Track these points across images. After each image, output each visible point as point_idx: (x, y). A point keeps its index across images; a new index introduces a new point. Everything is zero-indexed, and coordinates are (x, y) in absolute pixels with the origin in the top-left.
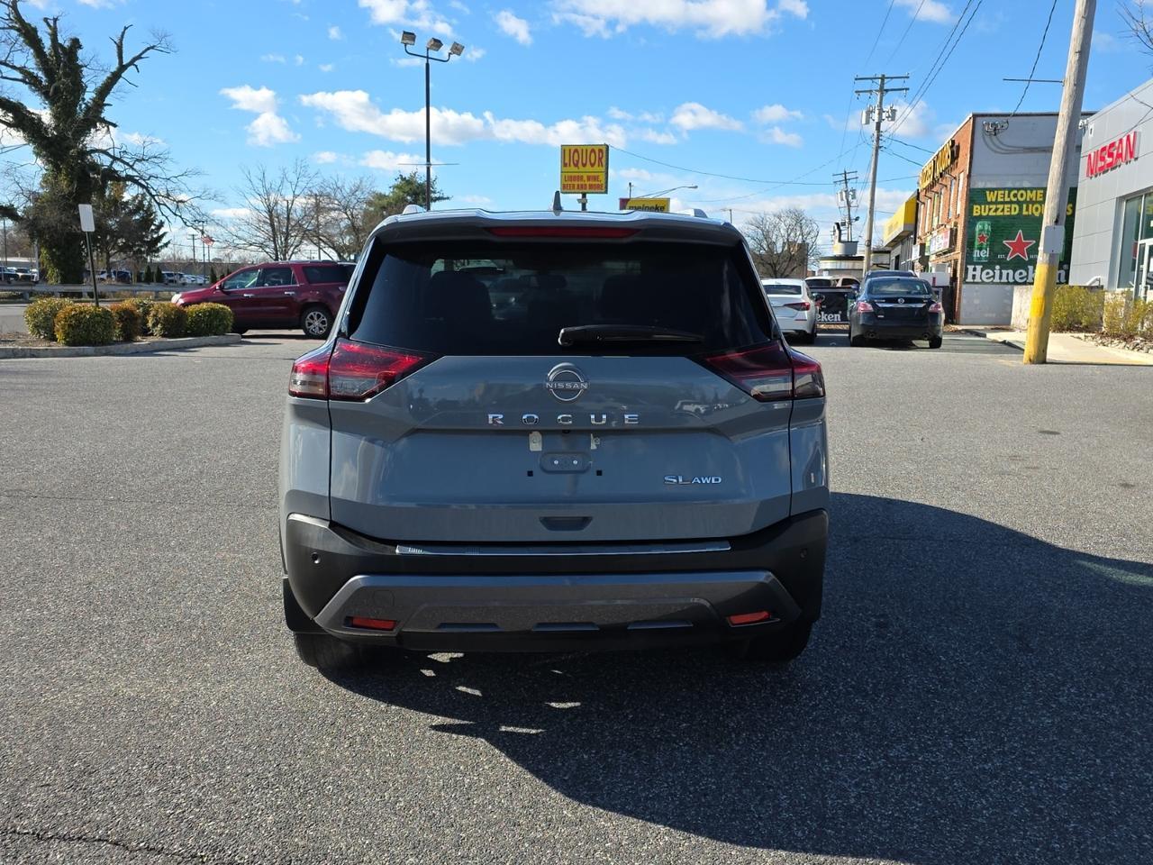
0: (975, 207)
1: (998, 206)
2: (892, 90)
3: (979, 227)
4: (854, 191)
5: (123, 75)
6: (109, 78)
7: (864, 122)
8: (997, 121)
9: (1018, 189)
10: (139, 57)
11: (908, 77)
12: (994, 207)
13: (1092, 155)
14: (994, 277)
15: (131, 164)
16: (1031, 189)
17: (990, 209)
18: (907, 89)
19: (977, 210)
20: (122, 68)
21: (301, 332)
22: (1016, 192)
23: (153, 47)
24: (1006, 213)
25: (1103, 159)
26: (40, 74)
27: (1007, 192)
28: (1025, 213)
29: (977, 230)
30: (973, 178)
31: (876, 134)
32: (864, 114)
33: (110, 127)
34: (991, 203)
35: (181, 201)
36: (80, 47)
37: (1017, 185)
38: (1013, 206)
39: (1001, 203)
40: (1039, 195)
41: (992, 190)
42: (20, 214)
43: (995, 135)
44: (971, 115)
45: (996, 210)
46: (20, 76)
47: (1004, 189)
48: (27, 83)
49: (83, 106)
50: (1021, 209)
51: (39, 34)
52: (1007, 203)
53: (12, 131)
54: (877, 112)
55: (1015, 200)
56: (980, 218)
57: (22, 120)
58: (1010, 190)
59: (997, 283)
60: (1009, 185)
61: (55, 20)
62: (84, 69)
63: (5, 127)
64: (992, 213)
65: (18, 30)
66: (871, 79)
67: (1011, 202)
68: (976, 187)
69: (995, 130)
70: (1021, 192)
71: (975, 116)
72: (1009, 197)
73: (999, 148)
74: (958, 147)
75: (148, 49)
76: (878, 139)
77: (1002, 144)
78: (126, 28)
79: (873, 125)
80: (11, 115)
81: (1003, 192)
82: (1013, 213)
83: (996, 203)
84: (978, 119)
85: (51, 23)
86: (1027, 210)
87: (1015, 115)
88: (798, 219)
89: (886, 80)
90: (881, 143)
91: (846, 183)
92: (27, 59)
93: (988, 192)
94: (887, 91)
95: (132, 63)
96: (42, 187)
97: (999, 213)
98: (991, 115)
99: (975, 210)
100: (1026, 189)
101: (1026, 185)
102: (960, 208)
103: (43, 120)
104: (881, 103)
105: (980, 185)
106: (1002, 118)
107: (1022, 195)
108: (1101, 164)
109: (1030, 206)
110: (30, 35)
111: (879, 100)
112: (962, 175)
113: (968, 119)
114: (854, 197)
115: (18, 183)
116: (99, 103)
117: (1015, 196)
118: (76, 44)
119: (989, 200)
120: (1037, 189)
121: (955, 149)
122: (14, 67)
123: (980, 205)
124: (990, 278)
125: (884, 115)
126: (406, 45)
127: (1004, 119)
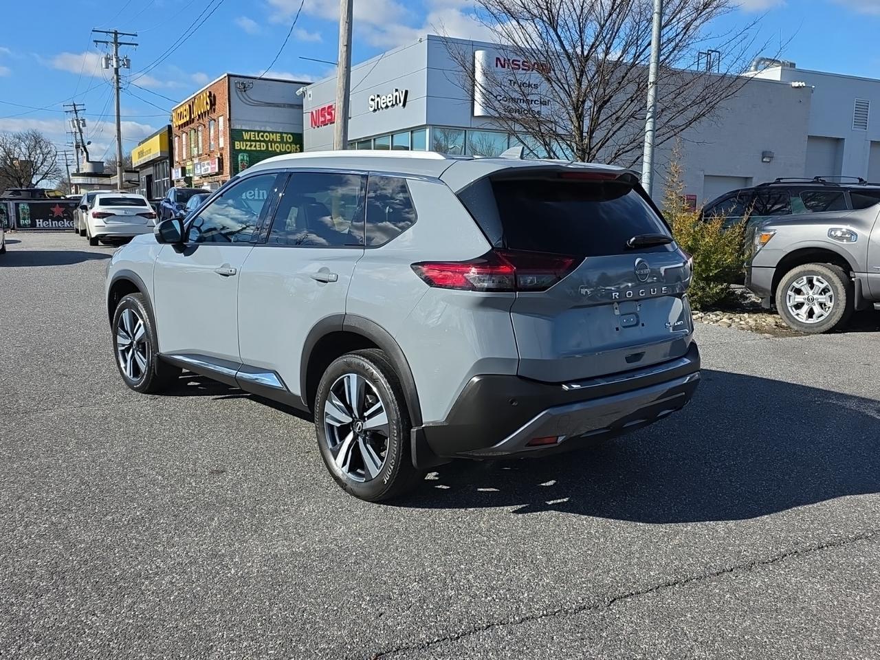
0: (236, 143)
1: (252, 143)
2: (124, 44)
3: (240, 158)
4: (83, 120)
7: (104, 66)
8: (245, 81)
9: (264, 132)
11: (136, 36)
12: (249, 143)
13: (314, 113)
14: (254, 195)
16: (273, 133)
17: (246, 145)
18: (137, 45)
19: (238, 145)
22: (262, 134)
24: (258, 149)
25: (323, 116)
27: (256, 134)
28: (270, 149)
29: (239, 159)
30: (232, 122)
31: (115, 77)
32: (103, 60)
34: (247, 141)
37: (262, 129)
38: (262, 144)
39: (253, 141)
40: (278, 137)
41: (247, 131)
43: (245, 91)
44: (226, 75)
45: (251, 146)
47: (255, 131)
50: (267, 147)
52: (258, 141)
54: (114, 60)
55: (262, 139)
56: (240, 151)
58: (259, 132)
59: (256, 200)
60: (258, 129)
64: (248, 148)
66: (106, 32)
67: (260, 141)
68: (235, 128)
69: (244, 88)
70: (266, 134)
71: (229, 76)
72: (258, 137)
73: (247, 100)
74: (215, 97)
76: (118, 82)
77: (249, 97)
79: (112, 70)
81: (253, 133)
82: (262, 149)
83: (250, 140)
84: (232, 78)
86: (271, 147)
87: (260, 79)
88: (37, 141)
89: (119, 35)
90: (120, 85)
91: (76, 113)
93: (244, 133)
94: (121, 44)
97: (253, 148)
98: (240, 77)
99: (236, 146)
100: (269, 132)
101: (269, 129)
102: (223, 142)
104: (116, 52)
105: (238, 127)
106: (248, 80)
107: (267, 137)
108: (322, 119)
109: (273, 144)
111: (114, 50)
112: (221, 119)
113: (223, 77)
114: (84, 125)
117: (262, 136)
119: (245, 138)
120: (277, 133)
121: (212, 99)
123: (240, 141)
124: (251, 196)
125: (121, 63)
127: (251, 81)
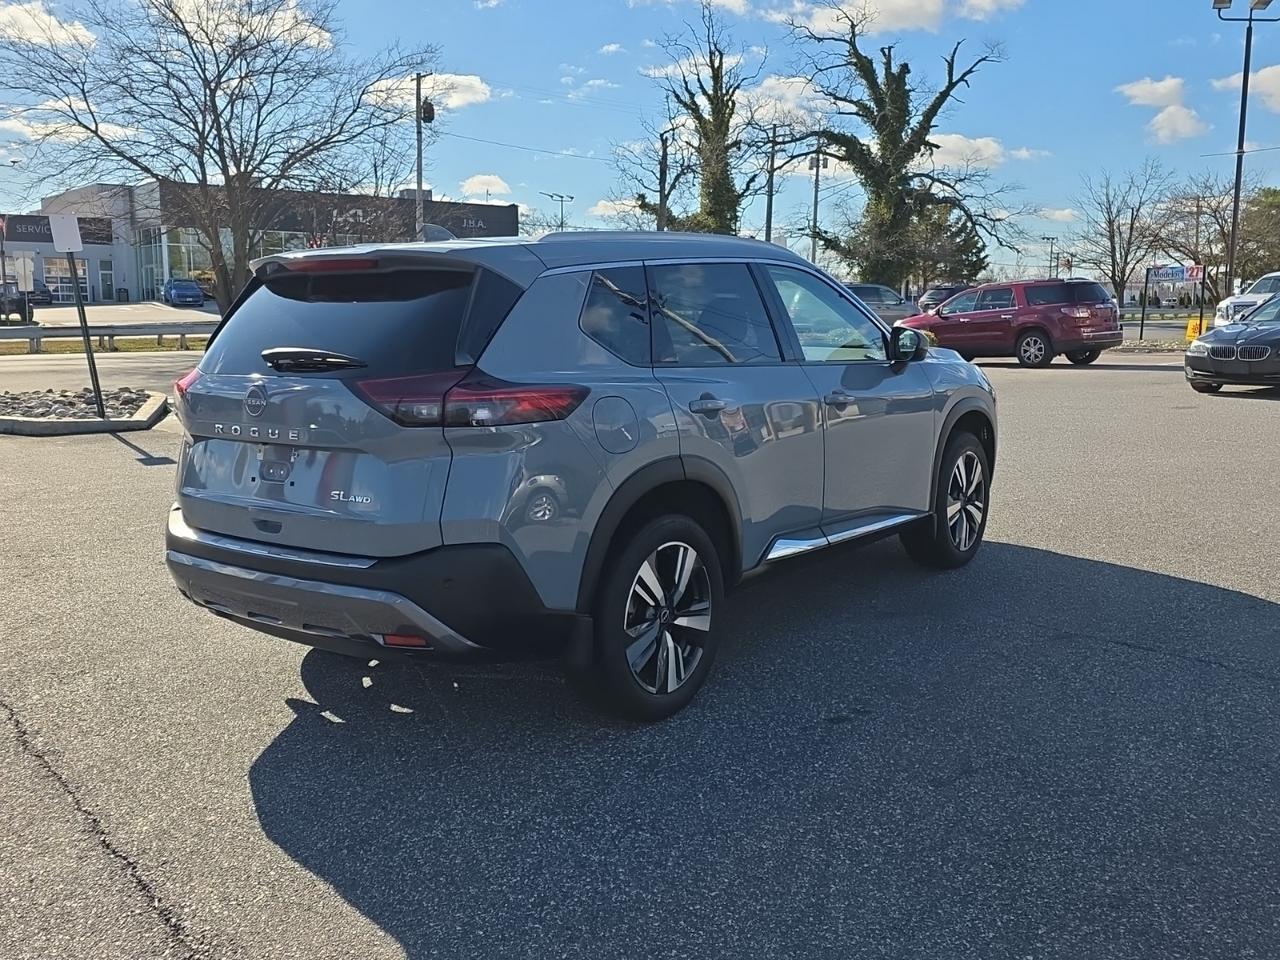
5: (951, 93)
6: (937, 98)
10: (970, 71)
15: (952, 185)
20: (952, 85)
21: (1015, 360)
23: (984, 59)
26: (872, 105)
33: (934, 149)
35: (999, 220)
36: (909, 72)
42: (843, 244)
46: (854, 109)
48: (860, 115)
49: (910, 131)
51: (874, 65)
53: (845, 164)
57: (854, 152)
61: (890, 48)
62: (912, 93)
63: (837, 161)
65: (855, 64)
75: (980, 61)
78: (959, 43)
80: (844, 148)
85: (886, 51)
92: (862, 92)
95: (962, 79)
96: (865, 217)
103: (872, 150)
110: (865, 68)
115: (846, 215)
116: (925, 126)
118: (905, 69)
122: (851, 102)
126: (1220, 10)
